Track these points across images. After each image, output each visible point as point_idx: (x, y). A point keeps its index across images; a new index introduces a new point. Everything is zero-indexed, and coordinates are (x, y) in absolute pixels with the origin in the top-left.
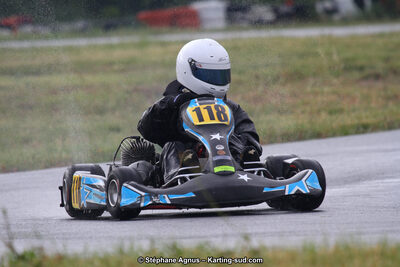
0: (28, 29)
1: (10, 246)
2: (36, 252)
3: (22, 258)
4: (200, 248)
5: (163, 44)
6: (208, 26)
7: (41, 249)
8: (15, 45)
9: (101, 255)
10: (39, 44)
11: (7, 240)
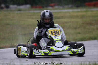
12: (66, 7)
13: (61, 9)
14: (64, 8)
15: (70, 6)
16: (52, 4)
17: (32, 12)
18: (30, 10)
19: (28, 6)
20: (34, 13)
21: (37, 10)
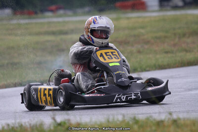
0: (61, 12)
1: (54, 119)
2: (66, 122)
3: (60, 124)
4: (148, 119)
5: (128, 18)
6: (150, 9)
7: (69, 120)
8: (55, 20)
9: (99, 123)
10: (67, 19)
11: (53, 116)
12: (79, 11)
13: (69, 16)
14: (75, 14)
15: (87, 9)
16: (53, 7)
17: (15, 22)
18: (12, 19)
19: (8, 11)
20: (19, 24)
21: (24, 19)
